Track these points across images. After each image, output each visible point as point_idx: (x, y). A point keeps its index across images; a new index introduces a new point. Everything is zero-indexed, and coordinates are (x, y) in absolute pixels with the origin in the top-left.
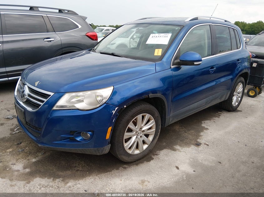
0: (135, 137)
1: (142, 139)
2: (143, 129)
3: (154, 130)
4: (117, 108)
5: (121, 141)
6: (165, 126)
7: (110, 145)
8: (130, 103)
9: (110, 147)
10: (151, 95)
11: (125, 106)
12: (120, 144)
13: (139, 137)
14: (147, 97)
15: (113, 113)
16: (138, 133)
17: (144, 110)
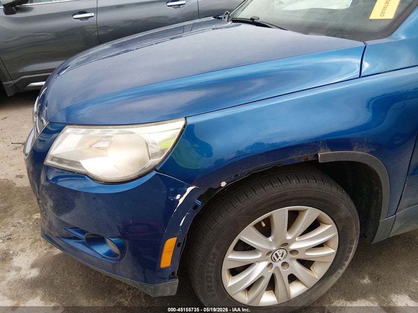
0: (265, 264)
1: (286, 272)
2: (293, 247)
3: (330, 251)
4: (191, 188)
5: (212, 275)
6: (375, 241)
7: (177, 281)
8: (243, 173)
9: (176, 286)
10: (324, 155)
11: (223, 184)
12: (210, 281)
13: (279, 264)
14: (310, 159)
15: (178, 201)
16: (274, 256)
17: (297, 198)
